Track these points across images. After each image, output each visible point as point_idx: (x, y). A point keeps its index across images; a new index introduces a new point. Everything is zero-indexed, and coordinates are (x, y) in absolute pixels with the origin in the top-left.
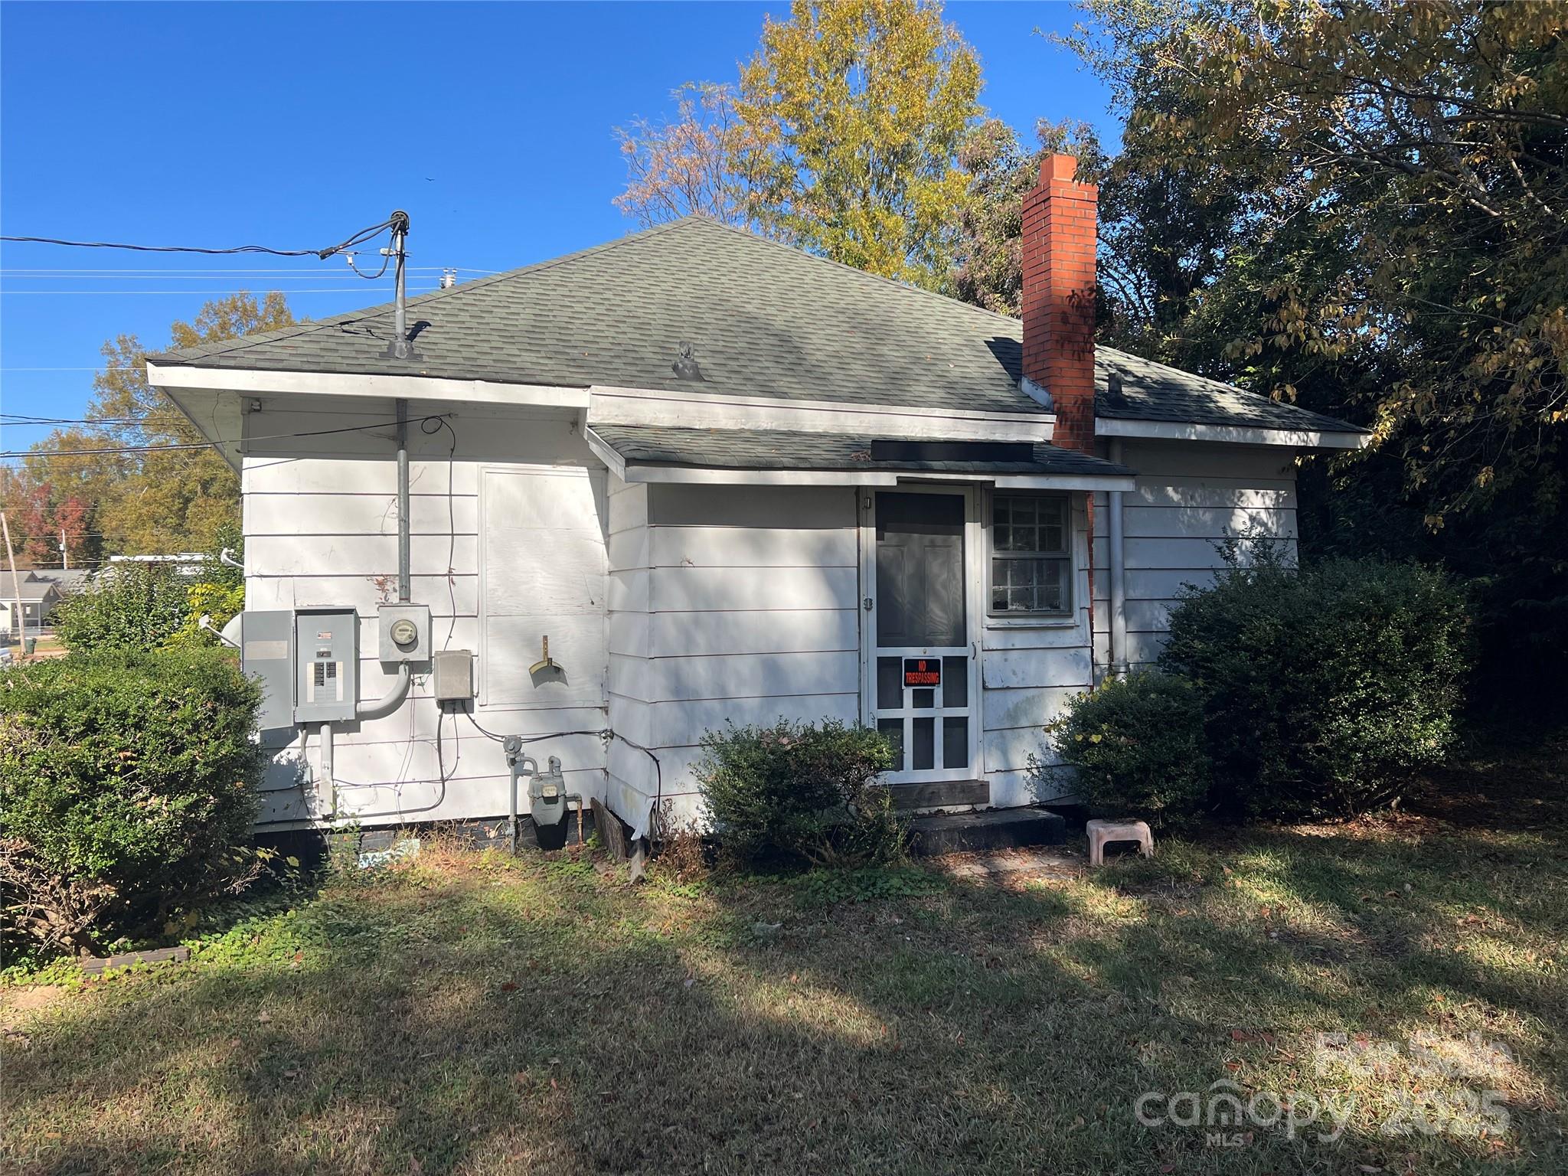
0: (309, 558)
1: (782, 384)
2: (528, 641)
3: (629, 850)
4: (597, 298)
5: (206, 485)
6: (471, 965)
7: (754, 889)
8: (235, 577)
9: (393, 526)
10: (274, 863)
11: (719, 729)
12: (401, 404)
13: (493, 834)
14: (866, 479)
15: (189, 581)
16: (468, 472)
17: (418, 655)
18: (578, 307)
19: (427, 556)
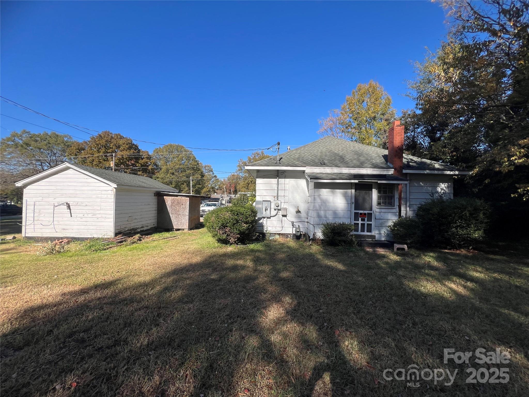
0: (265, 193)
1: (339, 165)
2: (296, 207)
3: (310, 240)
4: (309, 152)
5: (251, 182)
6: (284, 252)
7: (329, 248)
8: (255, 196)
9: (276, 189)
10: (258, 236)
11: (325, 222)
12: (278, 171)
13: (289, 236)
14: (353, 181)
15: (249, 196)
16: (287, 180)
17: (279, 208)
18: (306, 154)
19: (281, 193)
